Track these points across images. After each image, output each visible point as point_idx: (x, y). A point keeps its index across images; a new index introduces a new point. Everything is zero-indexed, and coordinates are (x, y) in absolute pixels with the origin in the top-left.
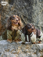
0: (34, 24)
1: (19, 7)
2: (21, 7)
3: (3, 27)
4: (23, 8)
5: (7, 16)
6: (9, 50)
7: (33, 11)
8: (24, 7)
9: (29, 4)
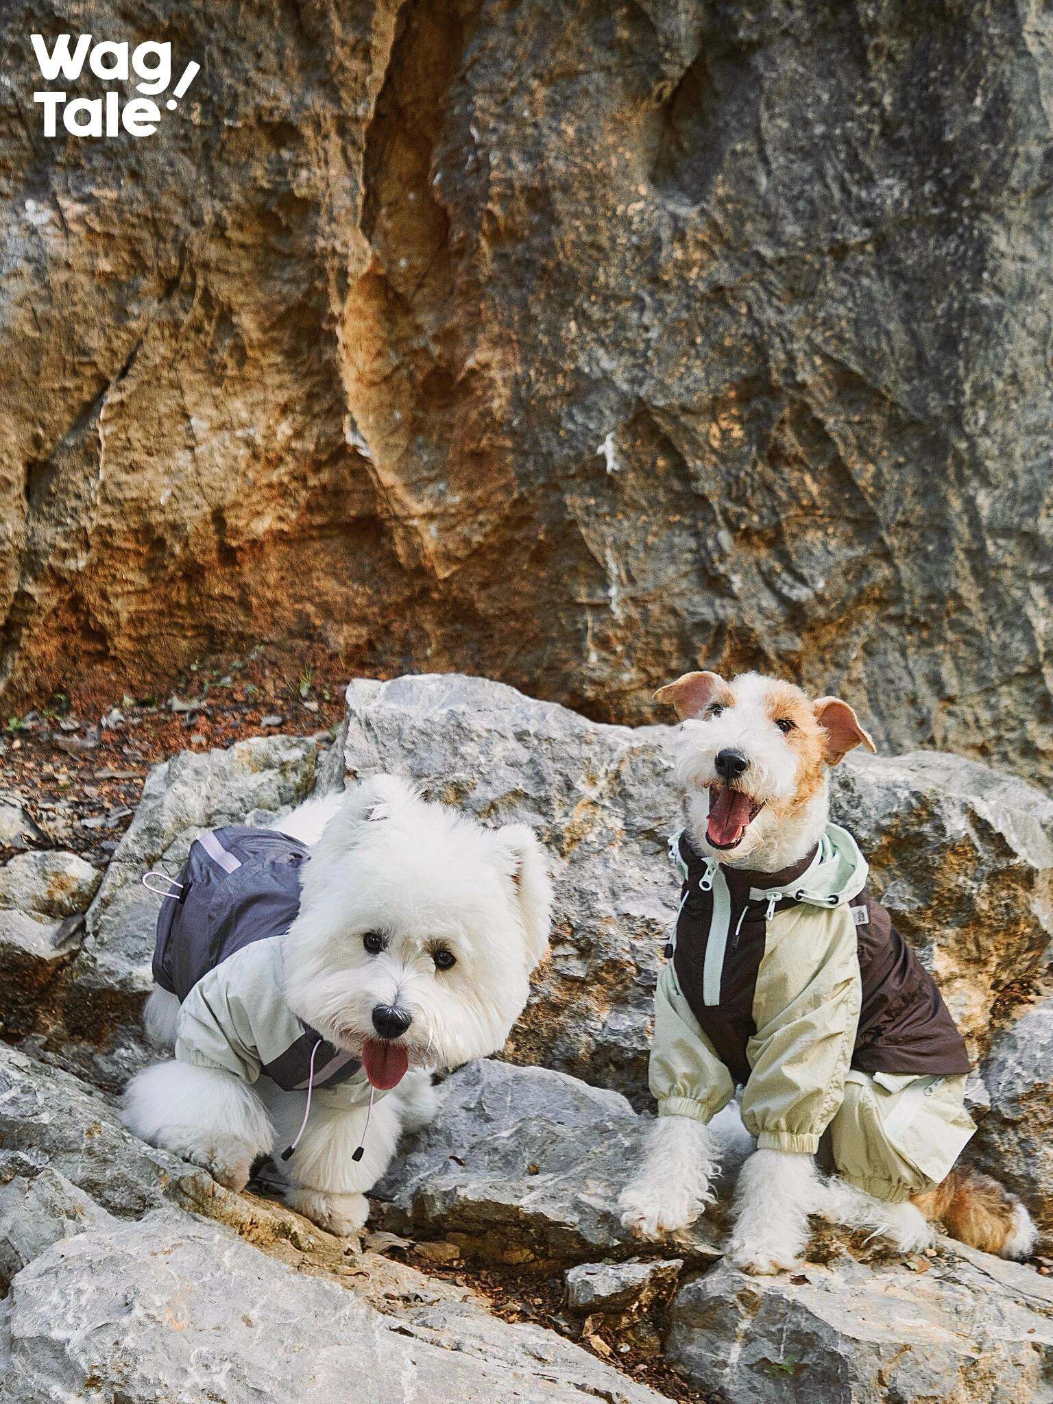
0: (983, 500)
1: (792, 229)
2: (809, 236)
3: (526, 520)
4: (840, 251)
5: (592, 360)
6: (460, 791)
7: (987, 299)
8: (856, 234)
9: (948, 195)
